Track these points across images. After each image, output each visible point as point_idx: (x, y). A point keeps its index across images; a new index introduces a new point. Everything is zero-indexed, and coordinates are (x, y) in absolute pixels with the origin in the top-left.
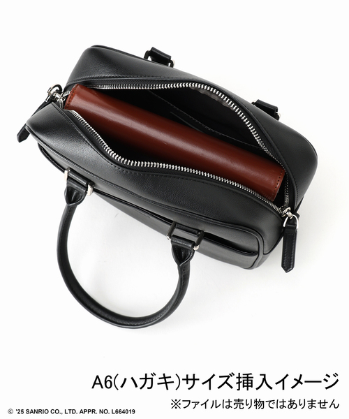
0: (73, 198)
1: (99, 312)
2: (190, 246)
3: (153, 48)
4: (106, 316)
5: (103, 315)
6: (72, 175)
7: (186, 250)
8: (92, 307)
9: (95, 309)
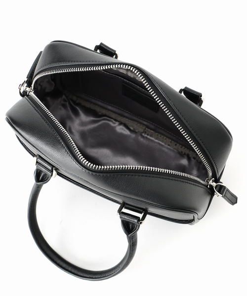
0: (41, 178)
1: (64, 265)
2: (136, 221)
3: (101, 44)
4: (70, 269)
5: (67, 268)
6: (39, 161)
7: (133, 224)
8: (59, 261)
9: (61, 263)
